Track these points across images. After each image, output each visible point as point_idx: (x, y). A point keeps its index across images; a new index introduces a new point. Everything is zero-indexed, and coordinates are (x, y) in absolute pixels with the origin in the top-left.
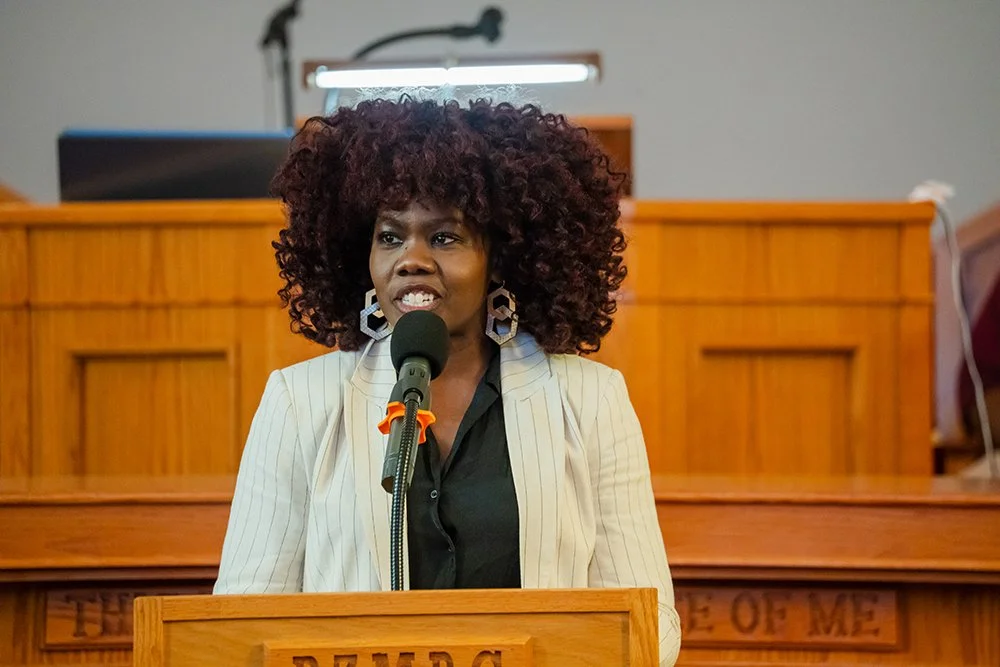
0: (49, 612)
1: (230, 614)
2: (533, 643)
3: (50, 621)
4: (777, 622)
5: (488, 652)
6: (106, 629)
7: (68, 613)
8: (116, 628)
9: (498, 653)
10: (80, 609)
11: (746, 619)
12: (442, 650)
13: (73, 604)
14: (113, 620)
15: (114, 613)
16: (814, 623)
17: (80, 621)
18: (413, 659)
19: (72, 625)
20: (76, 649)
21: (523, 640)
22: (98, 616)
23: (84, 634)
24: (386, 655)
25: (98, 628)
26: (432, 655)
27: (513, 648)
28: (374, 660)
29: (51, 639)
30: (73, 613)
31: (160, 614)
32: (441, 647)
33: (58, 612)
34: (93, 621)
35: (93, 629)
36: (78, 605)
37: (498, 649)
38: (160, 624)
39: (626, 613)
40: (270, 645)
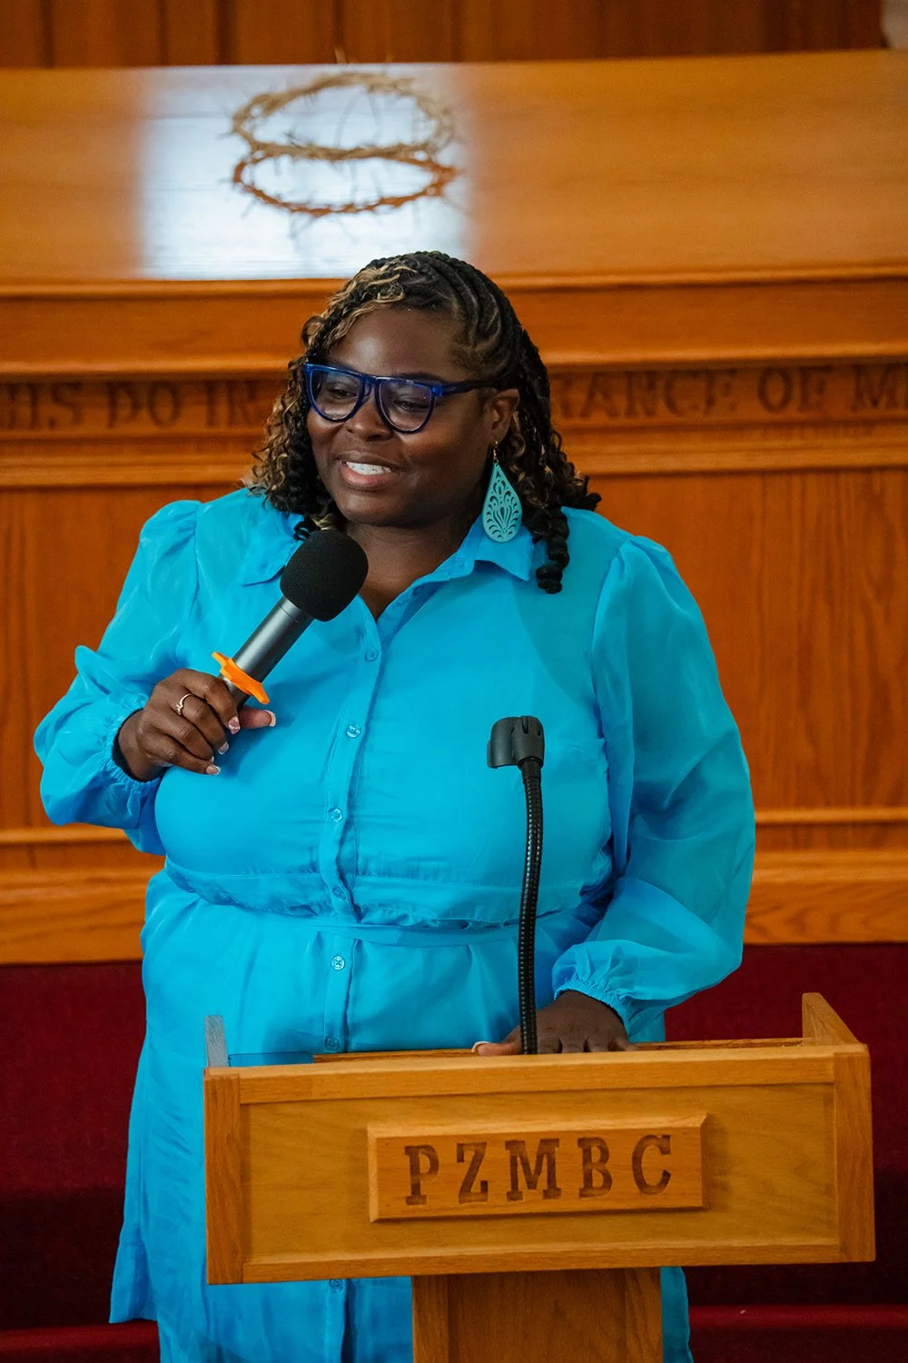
1: (324, 1095)
2: (708, 1129)
4: (814, 397)
5: (654, 1137)
8: (6, 421)
9: (667, 1137)
11: (776, 397)
12: (595, 1136)
16: (859, 395)
18: (558, 1146)
21: (696, 1121)
24: (523, 1142)
26: (581, 1142)
27: (686, 1131)
28: (507, 1148)
31: (236, 1097)
32: (593, 1132)
37: (666, 1133)
38: (236, 1108)
39: (830, 1084)
40: (376, 1131)
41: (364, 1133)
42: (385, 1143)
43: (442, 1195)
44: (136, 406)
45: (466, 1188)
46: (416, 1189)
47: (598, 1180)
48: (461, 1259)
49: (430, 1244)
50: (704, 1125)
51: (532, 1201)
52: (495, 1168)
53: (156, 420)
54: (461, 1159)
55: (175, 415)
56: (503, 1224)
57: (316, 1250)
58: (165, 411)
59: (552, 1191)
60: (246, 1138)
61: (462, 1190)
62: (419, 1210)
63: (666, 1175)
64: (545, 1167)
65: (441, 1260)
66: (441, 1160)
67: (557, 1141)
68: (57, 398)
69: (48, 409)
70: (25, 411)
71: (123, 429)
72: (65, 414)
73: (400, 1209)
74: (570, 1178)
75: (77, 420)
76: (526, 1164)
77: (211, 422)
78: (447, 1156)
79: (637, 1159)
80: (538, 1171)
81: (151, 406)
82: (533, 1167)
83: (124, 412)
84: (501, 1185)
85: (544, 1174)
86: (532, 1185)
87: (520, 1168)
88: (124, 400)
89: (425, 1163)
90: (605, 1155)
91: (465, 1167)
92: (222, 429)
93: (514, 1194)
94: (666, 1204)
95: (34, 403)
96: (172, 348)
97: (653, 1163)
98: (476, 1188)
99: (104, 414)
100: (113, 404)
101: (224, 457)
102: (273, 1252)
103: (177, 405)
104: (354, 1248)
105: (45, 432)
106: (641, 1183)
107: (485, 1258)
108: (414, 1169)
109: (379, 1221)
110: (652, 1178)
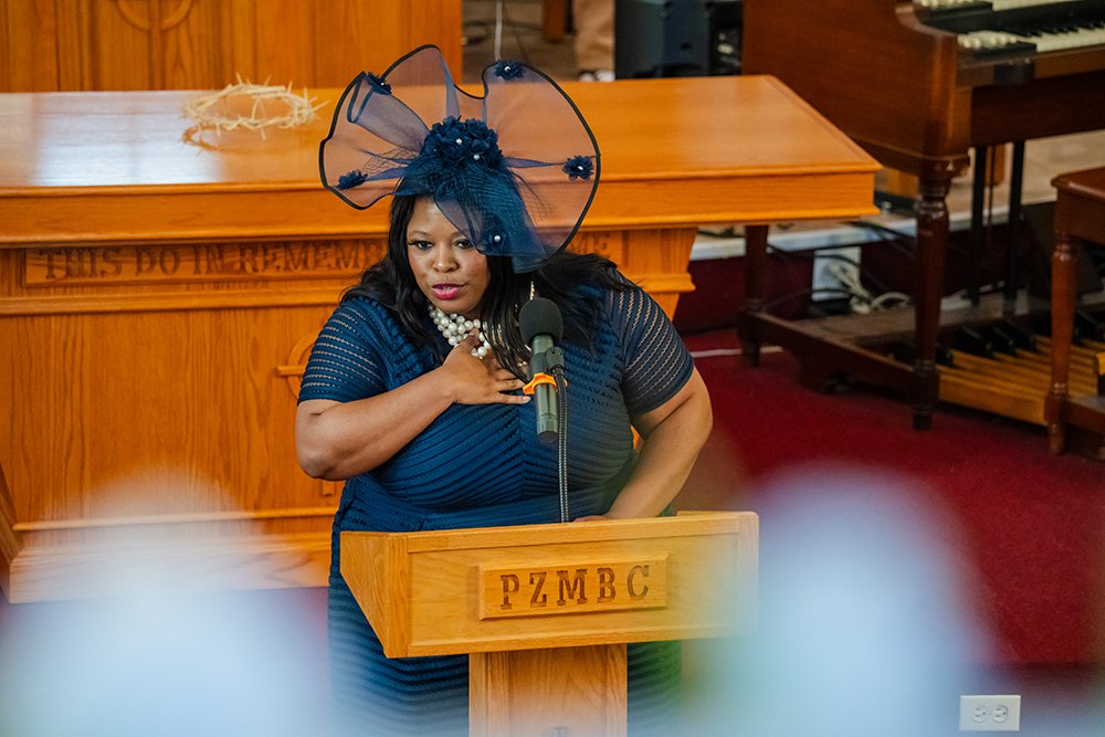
0: (28, 261)
2: (670, 561)
3: (28, 268)
5: (639, 567)
6: (69, 272)
7: (43, 262)
8: (76, 272)
9: (647, 566)
10: (50, 259)
12: (606, 567)
13: (46, 256)
14: (74, 267)
15: (75, 262)
17: (51, 268)
18: (586, 573)
19: (45, 271)
20: (47, 287)
21: (663, 557)
22: (63, 264)
23: (53, 276)
24: (567, 571)
25: (63, 273)
26: (599, 570)
27: (657, 562)
28: (558, 575)
29: (29, 281)
30: (45, 262)
31: (406, 549)
32: (605, 565)
33: (34, 262)
34: (59, 268)
35: (60, 274)
36: (49, 256)
37: (646, 564)
38: (406, 555)
39: (737, 534)
40: (484, 567)
41: (477, 569)
42: (490, 573)
43: (521, 604)
44: (153, 263)
45: (534, 600)
46: (506, 599)
47: (608, 593)
48: (529, 641)
49: (512, 633)
50: (667, 559)
51: (572, 606)
52: (551, 588)
53: (164, 270)
54: (532, 582)
55: (176, 268)
56: (553, 620)
57: (448, 638)
58: (169, 265)
59: (583, 599)
60: (411, 573)
61: (532, 601)
62: (508, 613)
63: (646, 589)
64: (579, 585)
65: (518, 641)
66: (520, 584)
67: (585, 570)
68: (106, 259)
69: (101, 265)
70: (87, 267)
71: (144, 277)
72: (110, 268)
73: (497, 612)
74: (592, 592)
75: (118, 271)
76: (568, 584)
77: (197, 271)
78: (524, 581)
79: (630, 581)
80: (575, 589)
81: (162, 262)
82: (572, 586)
83: (145, 266)
84: (553, 597)
85: (578, 590)
86: (571, 597)
87: (565, 586)
88: (146, 259)
89: (511, 584)
90: (612, 577)
91: (534, 587)
92: (203, 276)
93: (561, 602)
94: (645, 606)
95: (93, 261)
96: (181, 224)
97: (639, 582)
98: (540, 599)
99: (134, 267)
100: (139, 262)
101: (203, 293)
102: (424, 639)
103: (177, 261)
104: (468, 636)
105: (99, 279)
106: (632, 593)
107: (543, 640)
108: (506, 589)
109: (484, 620)
110: (638, 590)
